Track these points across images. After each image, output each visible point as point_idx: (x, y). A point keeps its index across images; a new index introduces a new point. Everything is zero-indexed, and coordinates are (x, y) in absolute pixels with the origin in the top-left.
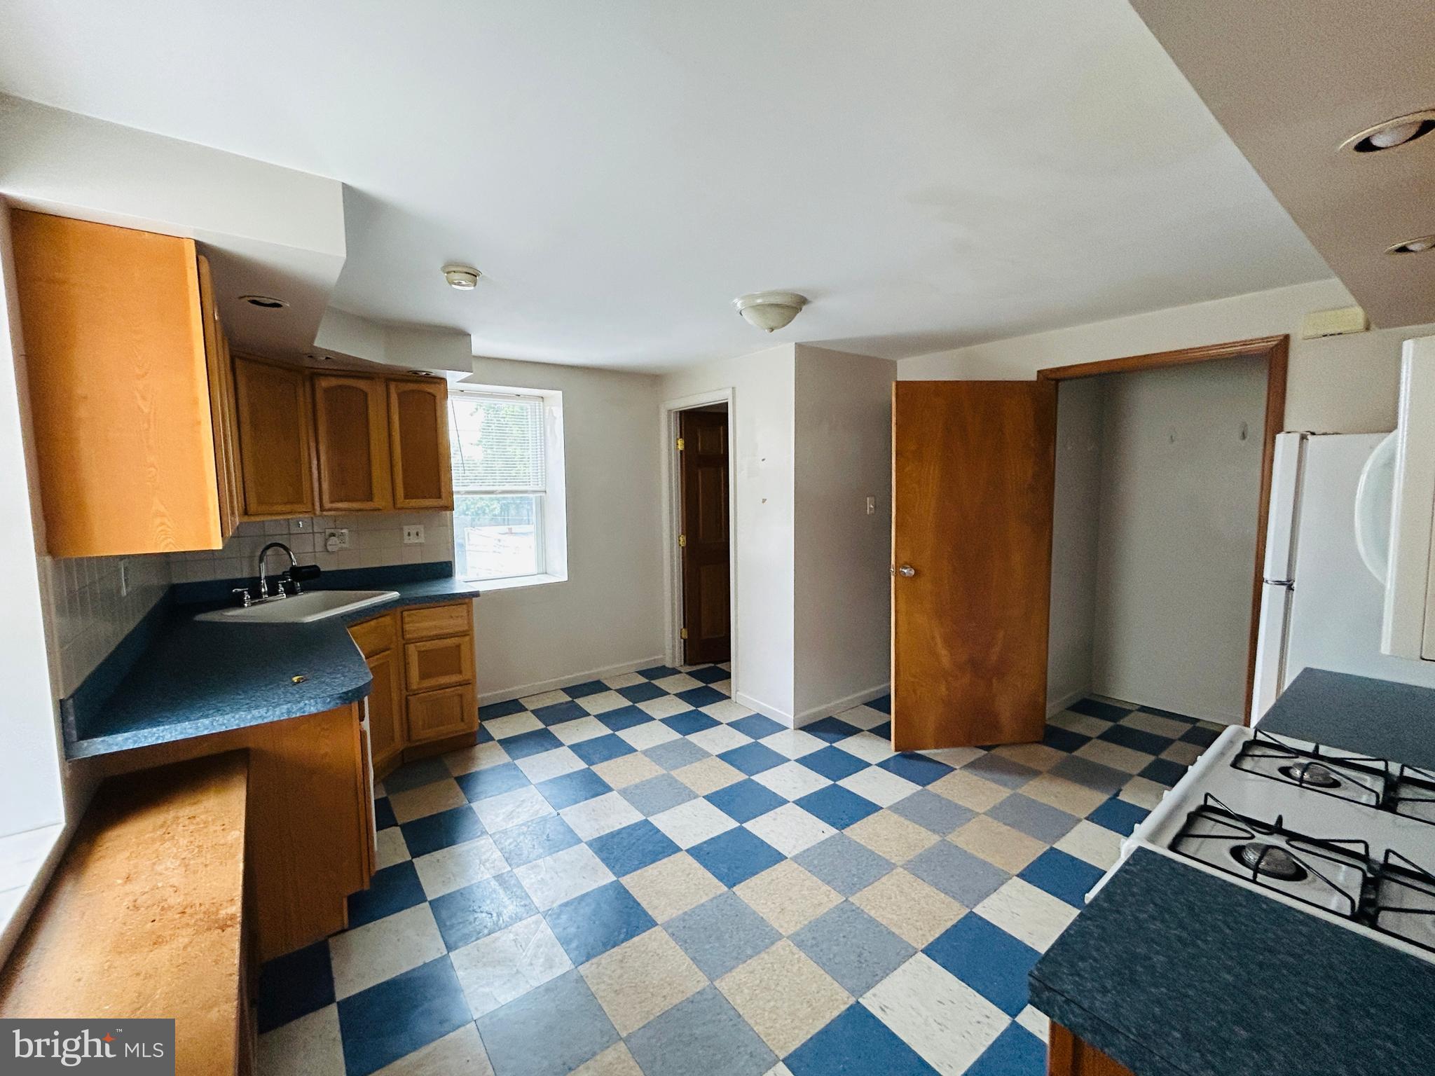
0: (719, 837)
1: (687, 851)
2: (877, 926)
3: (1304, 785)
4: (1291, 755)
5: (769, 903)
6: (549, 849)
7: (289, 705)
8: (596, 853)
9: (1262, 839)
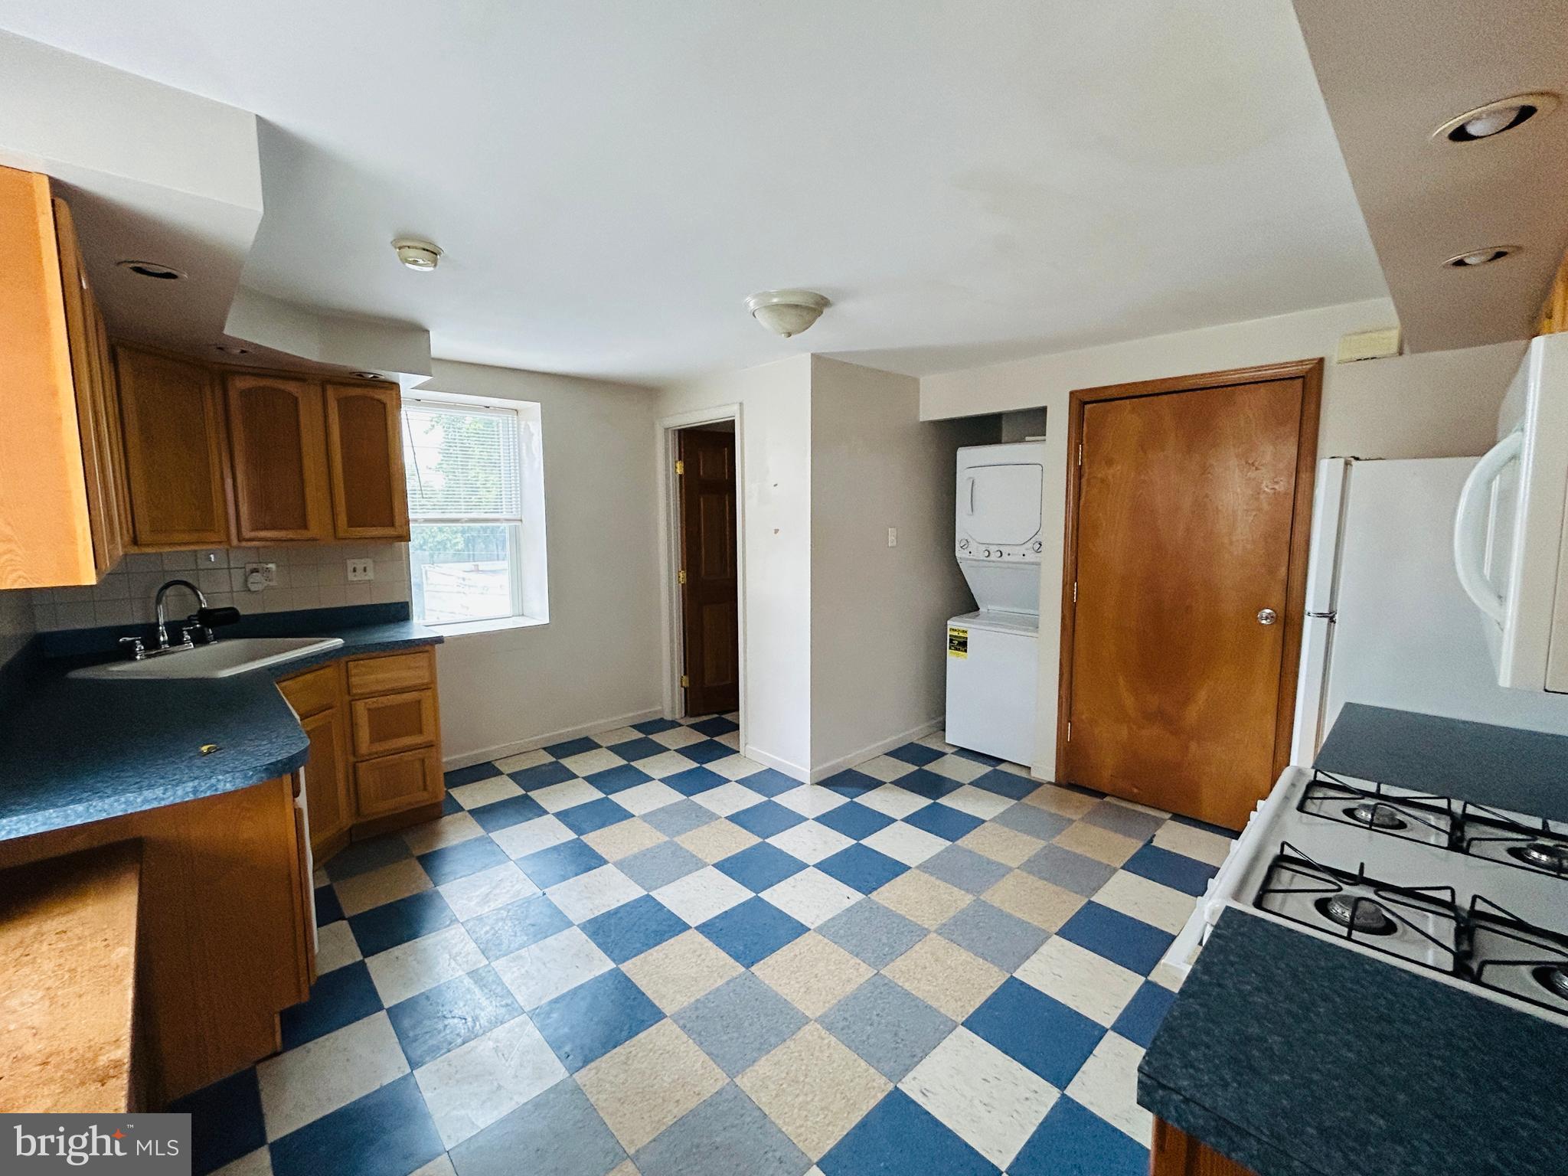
0: (733, 909)
1: (697, 928)
2: (913, 1000)
3: (1373, 828)
4: (1356, 796)
5: (792, 982)
6: (535, 936)
7: (196, 782)
8: (590, 937)
9: (1348, 890)
